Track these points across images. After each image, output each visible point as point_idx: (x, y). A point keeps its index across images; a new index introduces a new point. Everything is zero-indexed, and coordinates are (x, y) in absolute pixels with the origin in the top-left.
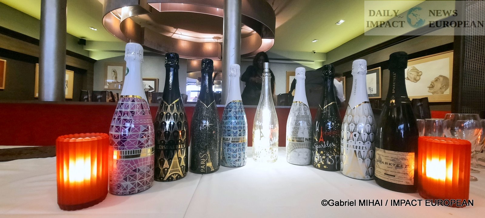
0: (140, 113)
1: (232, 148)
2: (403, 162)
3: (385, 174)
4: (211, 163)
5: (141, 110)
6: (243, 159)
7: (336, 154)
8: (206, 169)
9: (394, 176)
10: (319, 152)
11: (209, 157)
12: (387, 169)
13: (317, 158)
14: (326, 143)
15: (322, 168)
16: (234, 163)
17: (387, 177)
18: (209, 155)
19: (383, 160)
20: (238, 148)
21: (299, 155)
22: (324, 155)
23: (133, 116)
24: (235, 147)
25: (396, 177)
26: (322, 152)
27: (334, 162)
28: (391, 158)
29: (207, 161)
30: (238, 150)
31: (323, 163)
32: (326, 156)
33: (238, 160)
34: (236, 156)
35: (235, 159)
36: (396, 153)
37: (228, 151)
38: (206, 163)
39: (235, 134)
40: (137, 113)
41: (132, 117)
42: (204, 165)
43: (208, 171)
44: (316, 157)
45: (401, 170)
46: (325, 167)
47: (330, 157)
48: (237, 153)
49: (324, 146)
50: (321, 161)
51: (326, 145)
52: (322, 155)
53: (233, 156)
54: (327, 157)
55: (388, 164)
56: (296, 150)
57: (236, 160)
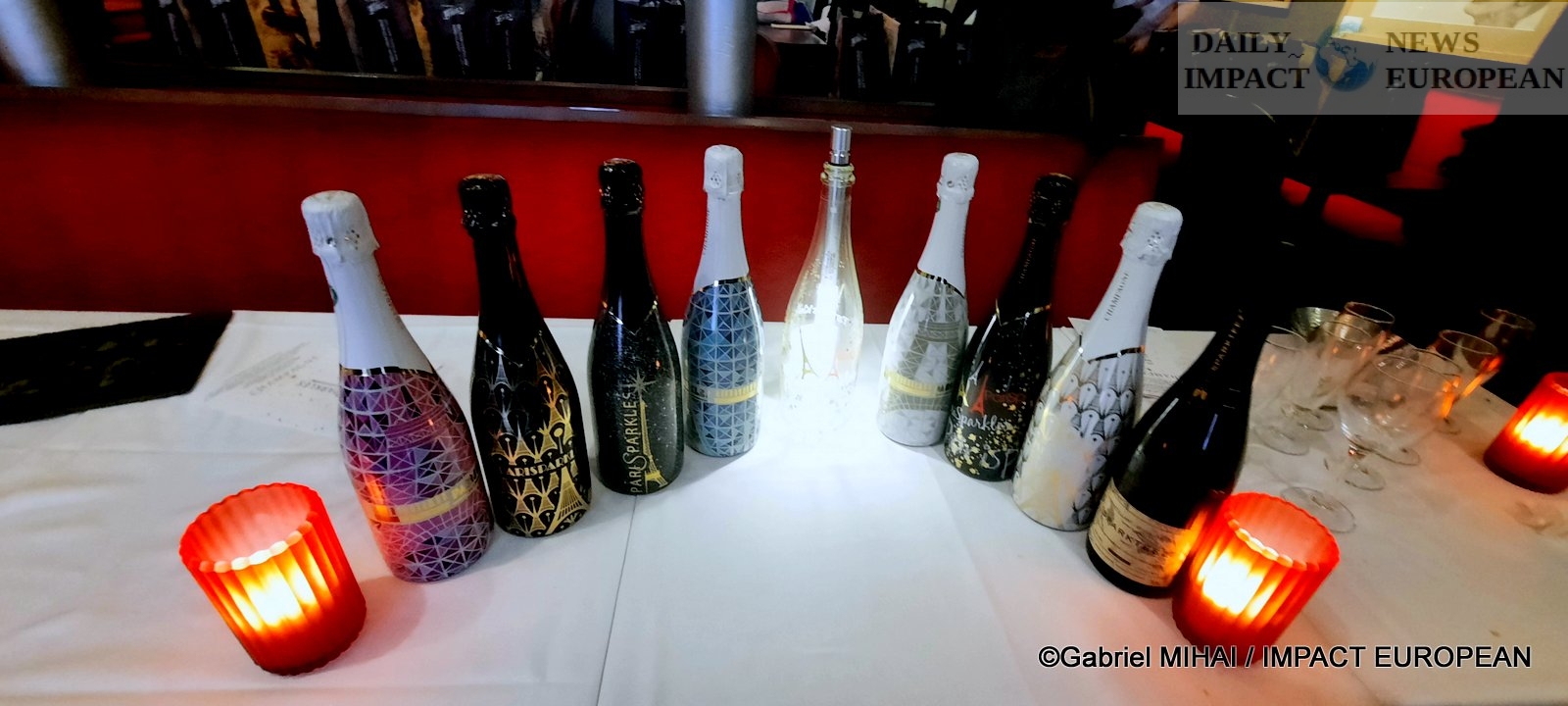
0: (404, 417)
1: (717, 415)
2: (1161, 544)
3: (1110, 550)
4: (658, 472)
5: (405, 407)
6: (750, 436)
7: (1008, 448)
8: (644, 486)
9: (1128, 564)
10: (965, 434)
11: (651, 460)
12: (1119, 544)
13: (957, 443)
14: (989, 419)
15: (965, 469)
16: (724, 451)
17: (1111, 556)
18: (650, 457)
19: (1117, 520)
20: (733, 414)
21: (910, 424)
22: (978, 445)
23: (384, 428)
24: (724, 413)
25: (1131, 567)
26: (973, 437)
27: (999, 463)
28: (1138, 527)
29: (648, 470)
30: (736, 420)
31: (970, 462)
32: (981, 448)
33: (735, 442)
34: (730, 433)
35: (728, 441)
36: (1154, 522)
37: (705, 420)
38: (642, 473)
39: (725, 380)
40: (394, 419)
41: (382, 431)
42: (638, 478)
43: (653, 488)
44: (955, 440)
45: (1149, 558)
46: (973, 471)
47: (992, 453)
48: (732, 427)
49: (982, 425)
50: (967, 457)
51: (989, 425)
52: (971, 444)
53: (720, 433)
54: (982, 451)
55: (1125, 536)
56: (905, 411)
57: (730, 444)
